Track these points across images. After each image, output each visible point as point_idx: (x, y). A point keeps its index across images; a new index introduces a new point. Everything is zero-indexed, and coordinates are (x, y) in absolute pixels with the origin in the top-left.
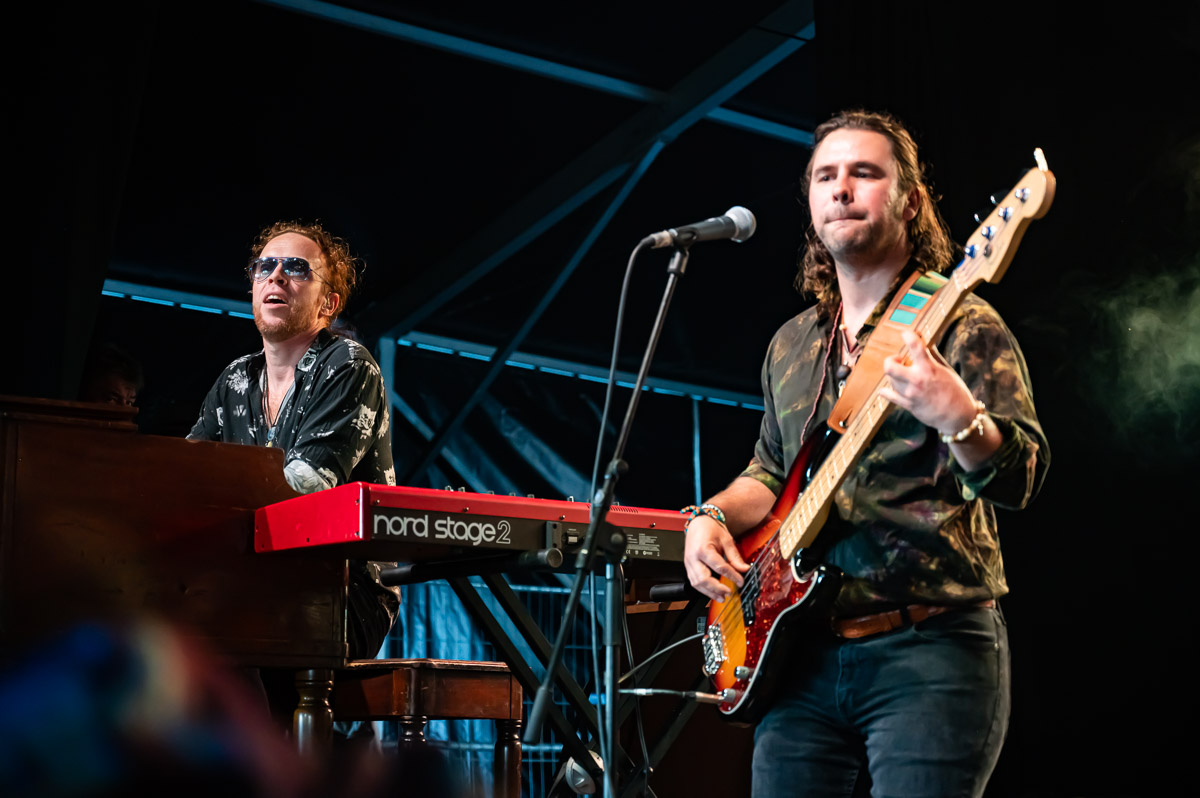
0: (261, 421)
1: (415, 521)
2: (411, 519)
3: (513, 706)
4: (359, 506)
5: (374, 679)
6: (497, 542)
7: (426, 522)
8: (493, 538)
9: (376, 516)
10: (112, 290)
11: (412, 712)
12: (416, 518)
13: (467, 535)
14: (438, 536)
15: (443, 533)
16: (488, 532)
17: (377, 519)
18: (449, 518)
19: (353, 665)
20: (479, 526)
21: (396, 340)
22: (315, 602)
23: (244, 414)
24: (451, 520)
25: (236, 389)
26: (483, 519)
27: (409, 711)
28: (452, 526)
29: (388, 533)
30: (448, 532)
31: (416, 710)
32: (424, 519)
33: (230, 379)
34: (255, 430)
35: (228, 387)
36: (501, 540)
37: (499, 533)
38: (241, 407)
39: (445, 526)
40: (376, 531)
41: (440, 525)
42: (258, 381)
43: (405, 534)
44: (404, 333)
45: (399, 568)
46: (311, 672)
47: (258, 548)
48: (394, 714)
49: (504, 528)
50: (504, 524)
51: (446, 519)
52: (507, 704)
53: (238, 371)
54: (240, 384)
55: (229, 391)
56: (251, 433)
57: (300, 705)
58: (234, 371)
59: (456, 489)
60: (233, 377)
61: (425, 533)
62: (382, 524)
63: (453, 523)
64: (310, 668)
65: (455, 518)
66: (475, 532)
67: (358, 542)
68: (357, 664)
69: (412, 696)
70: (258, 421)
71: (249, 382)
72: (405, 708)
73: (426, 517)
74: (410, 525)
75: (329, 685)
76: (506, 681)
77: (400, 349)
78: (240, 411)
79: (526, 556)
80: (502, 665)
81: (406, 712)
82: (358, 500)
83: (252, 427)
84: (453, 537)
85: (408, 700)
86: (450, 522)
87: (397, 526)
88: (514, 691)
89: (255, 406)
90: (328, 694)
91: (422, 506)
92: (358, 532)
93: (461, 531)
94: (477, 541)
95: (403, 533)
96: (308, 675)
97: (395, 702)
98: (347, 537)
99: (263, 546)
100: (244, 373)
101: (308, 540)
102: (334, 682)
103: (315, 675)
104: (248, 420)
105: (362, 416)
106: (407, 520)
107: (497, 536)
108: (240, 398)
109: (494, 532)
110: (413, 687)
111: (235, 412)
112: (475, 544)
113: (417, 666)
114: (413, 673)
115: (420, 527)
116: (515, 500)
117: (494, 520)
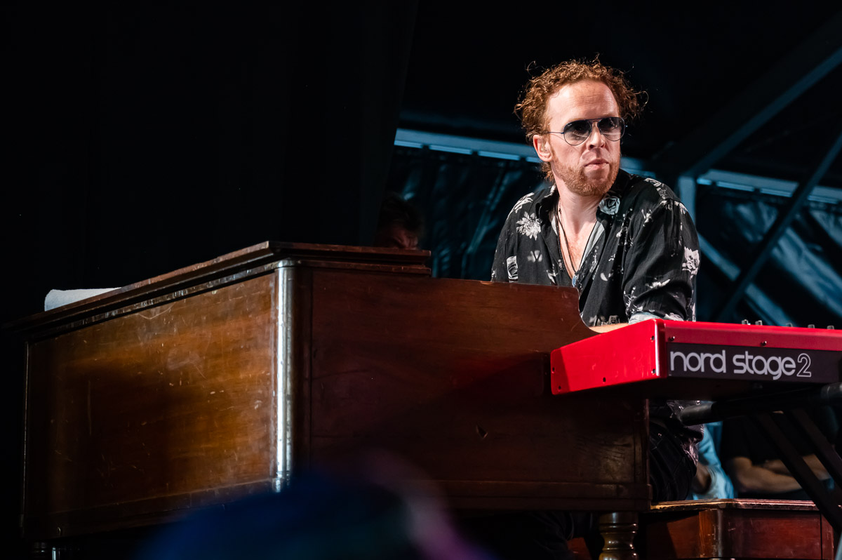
0: (560, 265)
1: (713, 357)
2: (708, 355)
3: (824, 546)
4: (654, 342)
5: (679, 522)
6: (798, 375)
7: (723, 358)
8: (793, 371)
9: (672, 353)
10: (406, 139)
11: (720, 554)
12: (713, 354)
13: (767, 369)
14: (736, 371)
15: (741, 368)
16: (787, 366)
17: (673, 355)
18: (747, 353)
19: (658, 507)
20: (778, 360)
21: (695, 178)
22: (616, 443)
23: (540, 259)
24: (749, 354)
25: (528, 234)
26: (782, 353)
27: (717, 553)
28: (750, 361)
29: (685, 370)
30: (746, 367)
31: (724, 552)
32: (721, 354)
33: (520, 225)
34: (555, 275)
35: (519, 234)
36: (802, 373)
37: (799, 366)
38: (537, 252)
39: (743, 361)
40: (672, 369)
41: (738, 360)
42: (550, 224)
43: (703, 370)
44: (703, 172)
45: (701, 406)
46: (614, 515)
47: (555, 390)
48: (701, 556)
49: (804, 361)
50: (803, 356)
51: (744, 354)
52: (818, 544)
53: (526, 214)
54: (531, 228)
55: (521, 238)
56: (551, 278)
57: (604, 549)
58: (521, 215)
59: (753, 323)
60: (522, 223)
61: (723, 369)
62: (679, 361)
63: (751, 357)
64: (614, 512)
65: (754, 352)
66: (774, 366)
67: (655, 381)
68: (662, 506)
69: (719, 539)
70: (557, 266)
71: (541, 225)
72: (712, 550)
73: (724, 352)
74: (707, 360)
75: (634, 528)
76: (816, 520)
77: (700, 189)
78: (536, 256)
79: (829, 388)
80: (810, 504)
81: (714, 554)
82: (653, 337)
83: (552, 272)
84: (752, 372)
85: (715, 542)
86: (748, 357)
87: (694, 362)
88: (824, 530)
89: (552, 251)
90: (633, 538)
91: (717, 341)
92: (654, 370)
93: (760, 365)
94: (777, 375)
95: (700, 369)
96: (612, 519)
97: (703, 545)
98: (643, 376)
99: (560, 388)
100: (533, 215)
101: (604, 380)
102: (638, 524)
103: (619, 518)
104: (545, 265)
105: (688, 258)
106: (704, 356)
107: (797, 369)
108: (533, 244)
109: (794, 366)
110: (720, 528)
111: (529, 258)
112: (775, 378)
113: (724, 507)
114: (719, 513)
115: (718, 363)
116: (814, 331)
117: (794, 353)
